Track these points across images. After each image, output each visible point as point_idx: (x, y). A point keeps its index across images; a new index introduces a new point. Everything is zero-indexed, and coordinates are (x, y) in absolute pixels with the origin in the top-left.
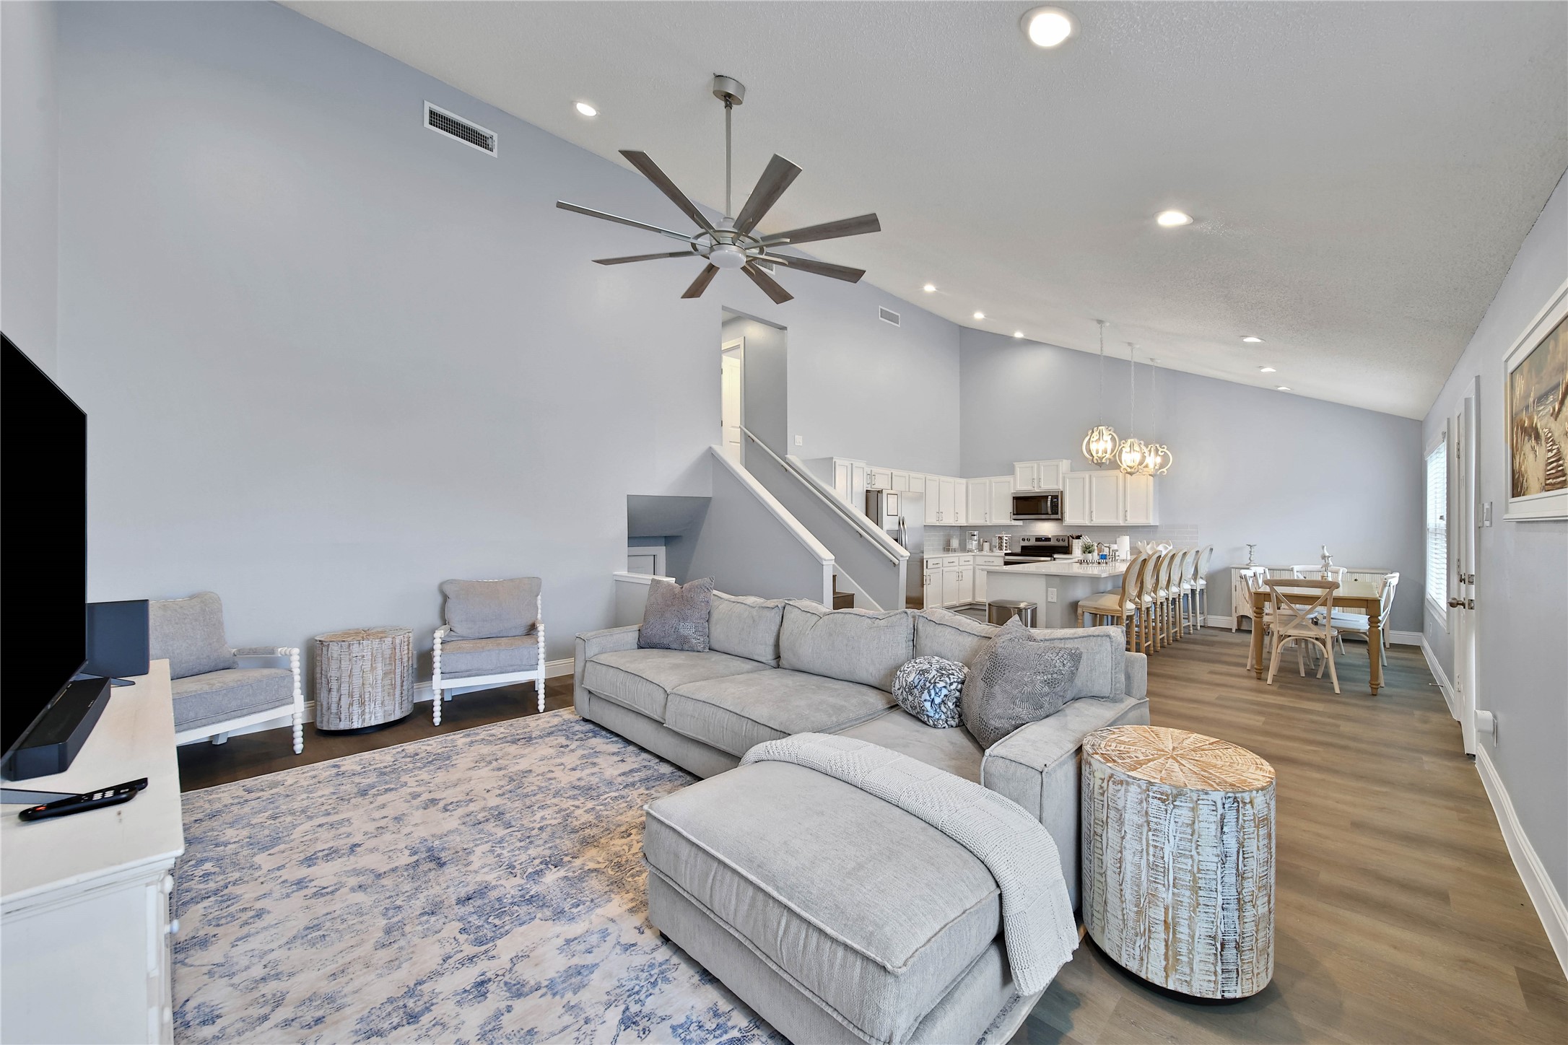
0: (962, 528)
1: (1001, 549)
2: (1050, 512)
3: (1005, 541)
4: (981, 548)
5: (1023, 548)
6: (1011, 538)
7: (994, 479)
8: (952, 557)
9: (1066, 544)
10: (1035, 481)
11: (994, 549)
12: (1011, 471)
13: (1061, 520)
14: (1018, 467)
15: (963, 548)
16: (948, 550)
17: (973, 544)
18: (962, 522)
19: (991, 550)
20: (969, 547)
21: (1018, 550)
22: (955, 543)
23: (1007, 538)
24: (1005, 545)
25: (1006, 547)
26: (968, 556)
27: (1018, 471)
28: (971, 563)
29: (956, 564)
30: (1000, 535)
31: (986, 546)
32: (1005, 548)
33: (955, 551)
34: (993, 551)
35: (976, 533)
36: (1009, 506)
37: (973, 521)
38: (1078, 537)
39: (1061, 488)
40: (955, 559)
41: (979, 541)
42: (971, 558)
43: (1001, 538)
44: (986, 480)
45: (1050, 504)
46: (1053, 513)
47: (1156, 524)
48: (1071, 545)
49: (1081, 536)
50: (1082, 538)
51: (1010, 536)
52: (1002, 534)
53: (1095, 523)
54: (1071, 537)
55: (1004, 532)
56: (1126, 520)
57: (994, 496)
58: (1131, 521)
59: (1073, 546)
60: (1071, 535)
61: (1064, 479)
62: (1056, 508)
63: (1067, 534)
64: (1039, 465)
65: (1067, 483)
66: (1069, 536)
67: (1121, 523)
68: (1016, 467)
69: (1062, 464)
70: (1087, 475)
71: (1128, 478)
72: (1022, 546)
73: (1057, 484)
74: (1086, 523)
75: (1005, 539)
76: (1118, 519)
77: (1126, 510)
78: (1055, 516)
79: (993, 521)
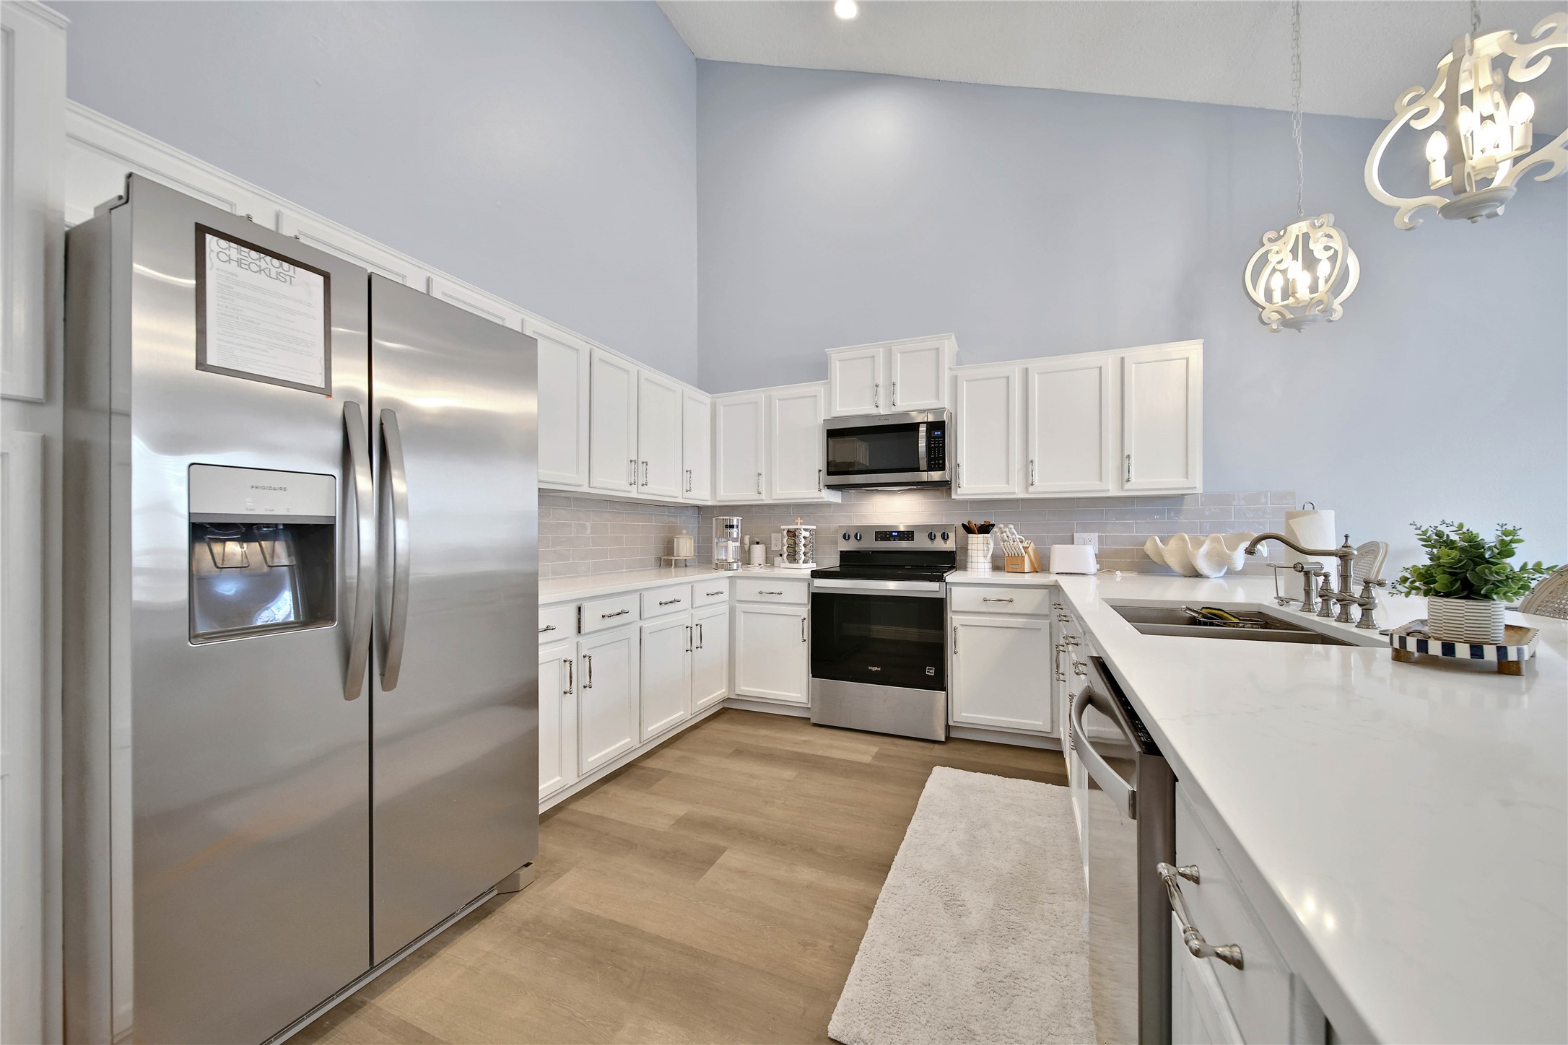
0: (702, 511)
1: (793, 557)
2: (923, 463)
3: (803, 541)
4: (746, 559)
5: (844, 555)
6: (815, 533)
7: (778, 392)
8: (676, 583)
9: (950, 545)
10: (881, 390)
11: (778, 560)
12: (820, 371)
13: (945, 486)
14: (838, 360)
15: (705, 558)
16: (668, 564)
17: (730, 550)
18: (702, 496)
19: (769, 561)
20: (719, 555)
21: (833, 562)
22: (685, 547)
23: (807, 534)
24: (803, 549)
25: (805, 554)
26: (717, 580)
27: (836, 368)
28: (725, 597)
29: (686, 603)
30: (792, 527)
31: (758, 552)
32: (803, 557)
33: (686, 564)
34: (773, 565)
35: (735, 521)
36: (815, 454)
37: (730, 494)
38: (985, 529)
39: (946, 403)
40: (683, 593)
41: (742, 542)
42: (723, 586)
43: (793, 534)
44: (759, 395)
45: (922, 444)
46: (930, 468)
47: (1199, 490)
48: (965, 549)
49: (993, 525)
50: (995, 529)
51: (815, 527)
52: (797, 524)
53: (1034, 493)
54: (968, 529)
55: (799, 521)
56: (1128, 480)
57: (778, 433)
58: (1143, 482)
59: (970, 551)
60: (969, 522)
61: (955, 381)
62: (939, 454)
63: (958, 521)
64: (891, 350)
65: (964, 388)
66: (963, 525)
67: (1112, 489)
68: (831, 359)
69: (949, 346)
70: (1014, 370)
71: (1131, 369)
72: (841, 551)
73: (937, 397)
74: (1014, 493)
75: (803, 535)
76: (1101, 480)
77: (1126, 454)
78: (936, 476)
79: (778, 492)
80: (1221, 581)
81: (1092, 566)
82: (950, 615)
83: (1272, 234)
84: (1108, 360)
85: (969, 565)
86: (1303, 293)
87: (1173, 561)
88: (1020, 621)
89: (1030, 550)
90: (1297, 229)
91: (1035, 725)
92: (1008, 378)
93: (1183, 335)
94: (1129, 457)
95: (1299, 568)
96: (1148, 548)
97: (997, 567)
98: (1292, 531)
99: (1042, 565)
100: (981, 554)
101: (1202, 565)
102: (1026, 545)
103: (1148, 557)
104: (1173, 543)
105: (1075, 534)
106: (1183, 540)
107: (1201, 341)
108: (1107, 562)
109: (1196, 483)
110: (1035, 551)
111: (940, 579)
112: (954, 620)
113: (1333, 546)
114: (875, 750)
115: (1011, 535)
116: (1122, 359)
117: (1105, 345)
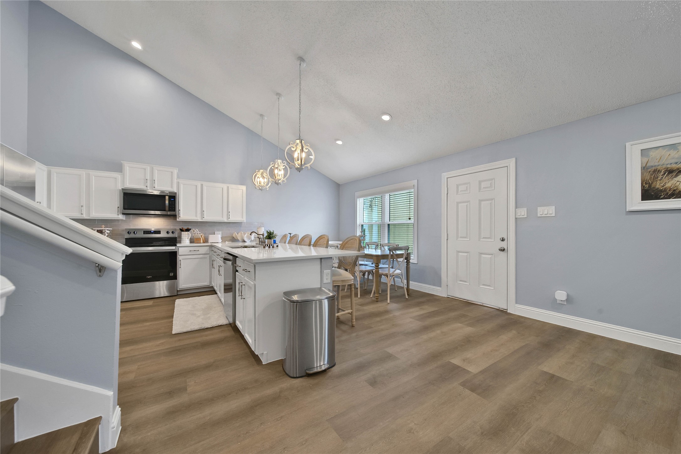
2: (167, 208)
5: (128, 240)
6: (112, 231)
7: (94, 173)
9: (176, 235)
10: (148, 181)
12: (118, 168)
13: (174, 216)
14: (127, 166)
23: (109, 232)
27: (127, 169)
30: (100, 229)
36: (117, 201)
38: (188, 230)
39: (175, 190)
44: (83, 173)
45: (167, 202)
46: (169, 210)
47: (245, 221)
48: (180, 237)
49: (191, 229)
50: (192, 230)
51: (111, 229)
52: (102, 228)
53: (204, 220)
54: (182, 230)
55: (103, 226)
56: (229, 218)
57: (94, 190)
58: (232, 219)
59: (182, 237)
60: (182, 228)
61: (178, 183)
62: (173, 206)
63: (178, 228)
64: (153, 168)
65: (182, 186)
66: (180, 229)
67: (225, 220)
68: (124, 166)
69: (176, 171)
70: (199, 184)
71: (230, 190)
72: (126, 238)
73: (172, 187)
74: (198, 220)
75: (107, 232)
76: (223, 218)
77: (229, 211)
78: (172, 213)
79: (94, 214)
80: (250, 243)
81: (220, 240)
82: (178, 256)
83: (257, 170)
84: (225, 186)
85: (182, 242)
86: (262, 184)
87: (239, 238)
88: (201, 256)
89: (203, 236)
90: (261, 171)
91: (205, 284)
92: (196, 186)
93: (242, 184)
94: (229, 212)
95: (258, 238)
96: (234, 235)
97: (191, 242)
98: (258, 232)
99: (206, 241)
100: (186, 238)
101: (246, 239)
102: (201, 235)
103: (234, 238)
104: (239, 234)
105: (215, 232)
106: (242, 233)
107: (246, 186)
108: (224, 239)
109: (244, 220)
110: (204, 237)
111: (175, 245)
112: (179, 258)
113: (262, 233)
114: (152, 302)
115: (197, 232)
116: (228, 187)
117: (223, 182)
